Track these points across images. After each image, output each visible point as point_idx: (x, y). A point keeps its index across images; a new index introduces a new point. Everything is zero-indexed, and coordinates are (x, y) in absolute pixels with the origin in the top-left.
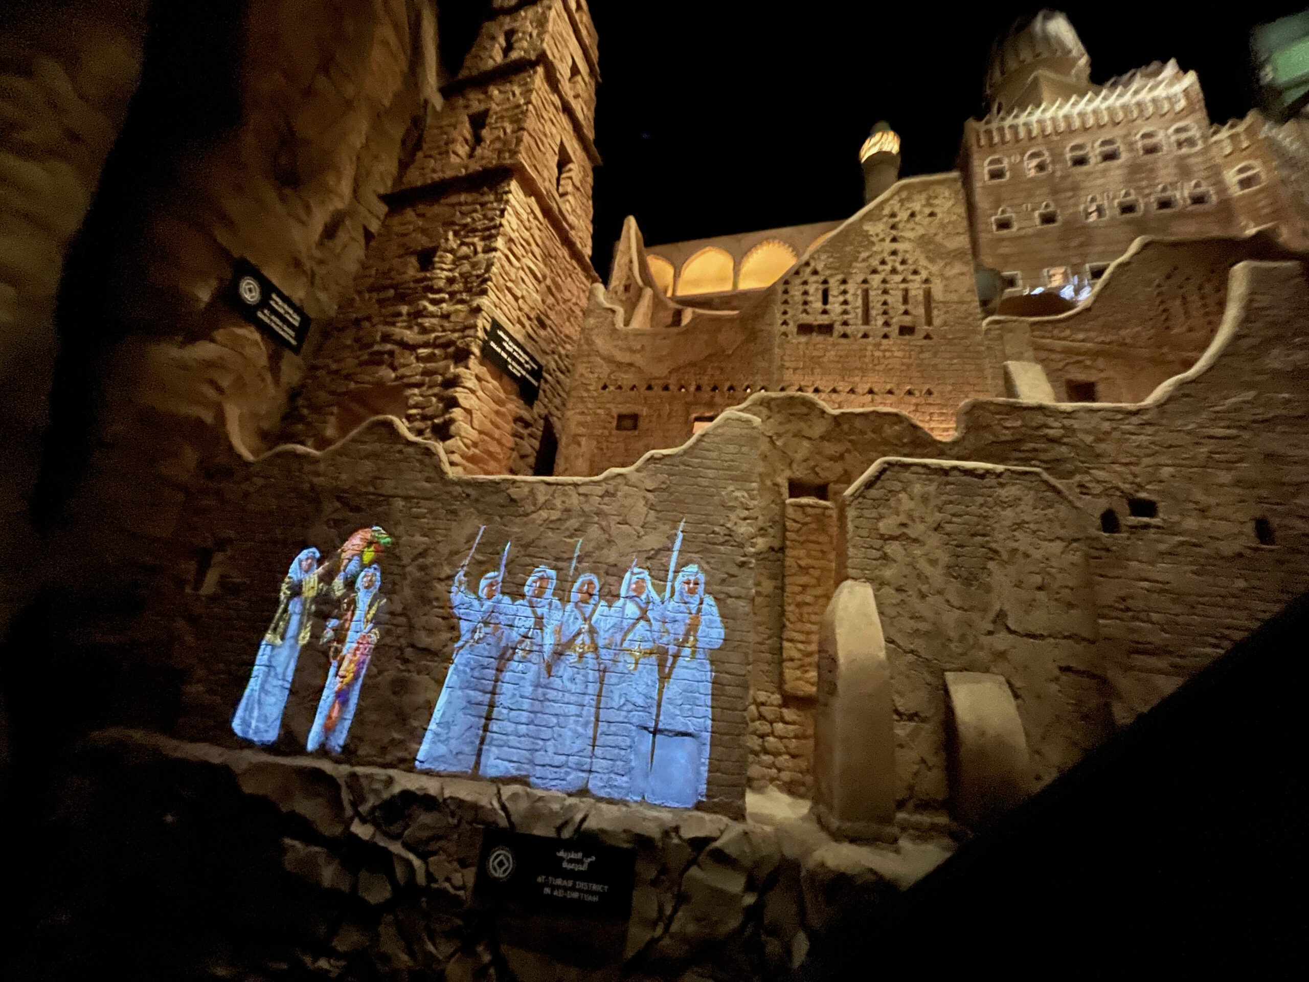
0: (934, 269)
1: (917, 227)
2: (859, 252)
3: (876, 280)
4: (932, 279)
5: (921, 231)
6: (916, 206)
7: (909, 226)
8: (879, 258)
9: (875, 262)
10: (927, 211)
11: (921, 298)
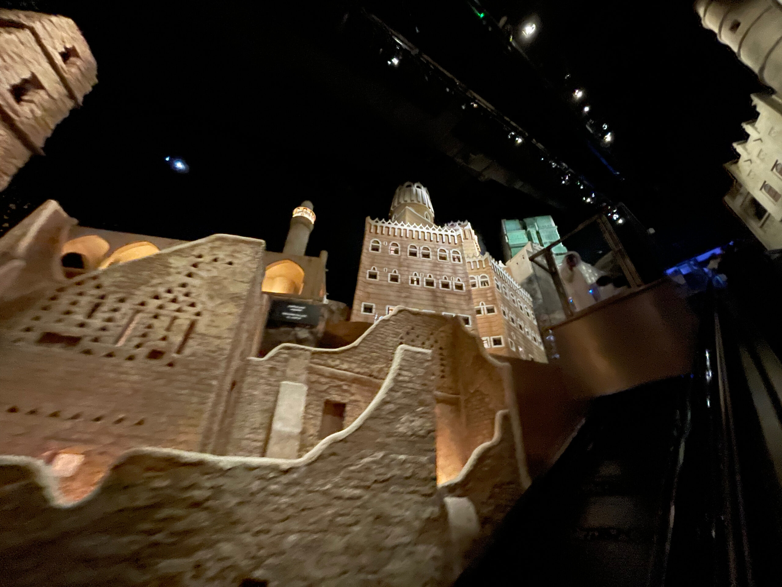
0: (210, 305)
1: (215, 270)
2: (152, 278)
3: (153, 304)
4: (204, 312)
5: (215, 273)
6: (221, 255)
7: (209, 267)
8: (167, 287)
9: (161, 290)
10: (229, 260)
11: (185, 327)
